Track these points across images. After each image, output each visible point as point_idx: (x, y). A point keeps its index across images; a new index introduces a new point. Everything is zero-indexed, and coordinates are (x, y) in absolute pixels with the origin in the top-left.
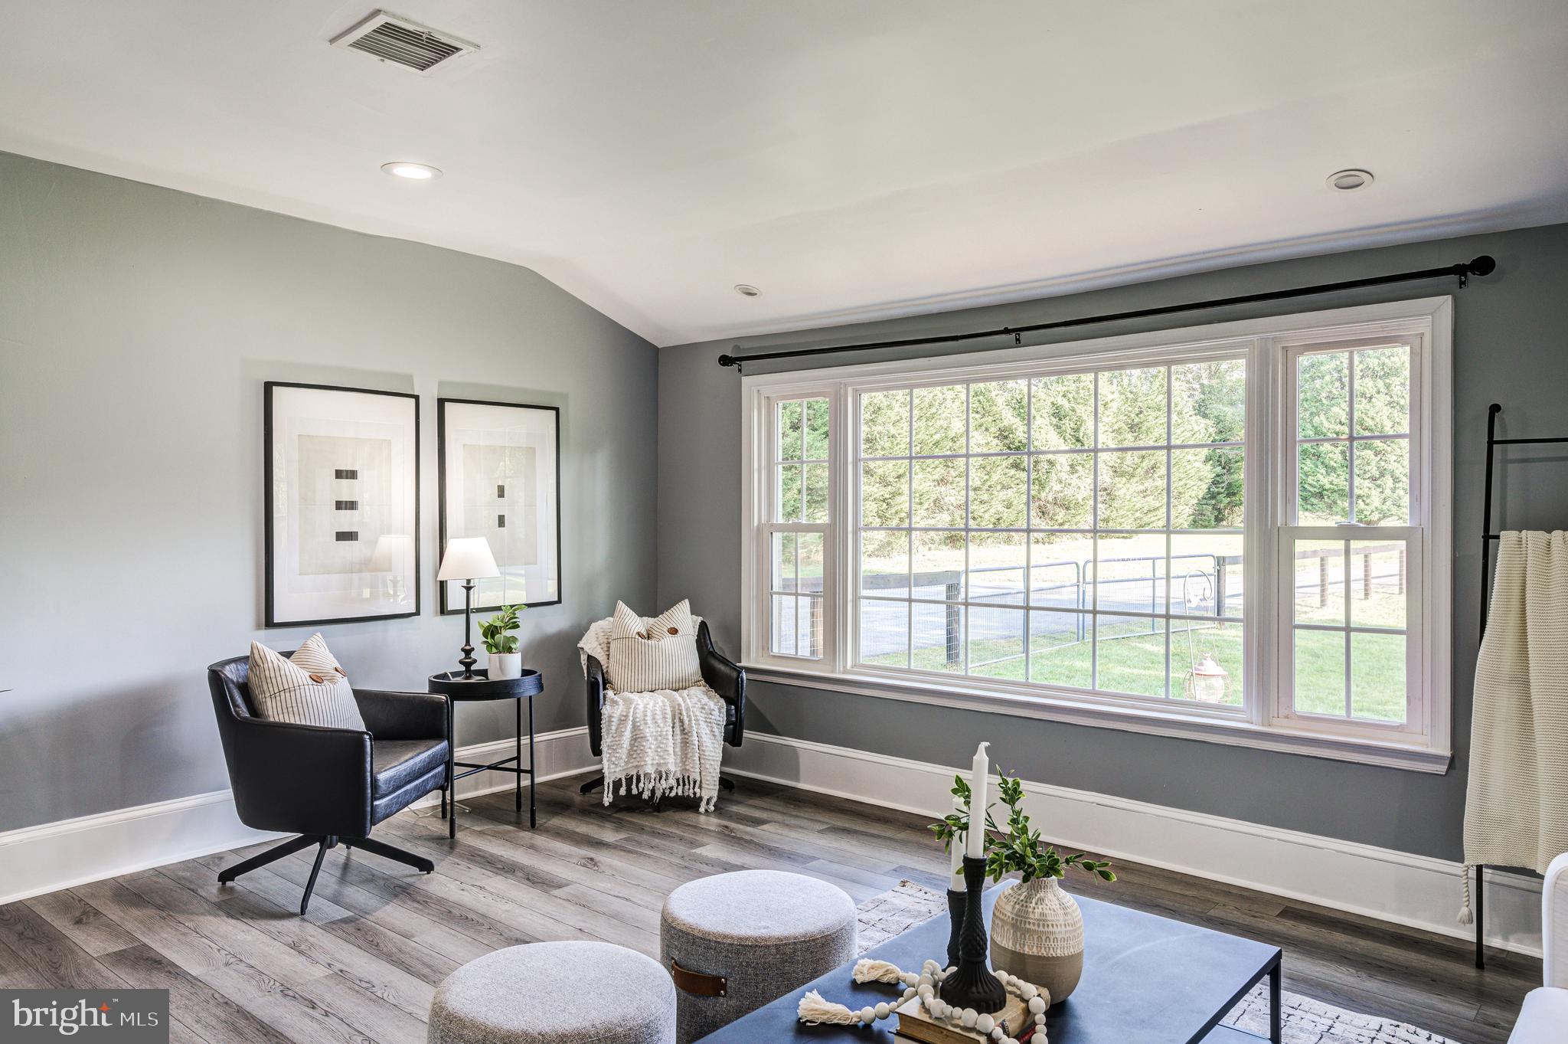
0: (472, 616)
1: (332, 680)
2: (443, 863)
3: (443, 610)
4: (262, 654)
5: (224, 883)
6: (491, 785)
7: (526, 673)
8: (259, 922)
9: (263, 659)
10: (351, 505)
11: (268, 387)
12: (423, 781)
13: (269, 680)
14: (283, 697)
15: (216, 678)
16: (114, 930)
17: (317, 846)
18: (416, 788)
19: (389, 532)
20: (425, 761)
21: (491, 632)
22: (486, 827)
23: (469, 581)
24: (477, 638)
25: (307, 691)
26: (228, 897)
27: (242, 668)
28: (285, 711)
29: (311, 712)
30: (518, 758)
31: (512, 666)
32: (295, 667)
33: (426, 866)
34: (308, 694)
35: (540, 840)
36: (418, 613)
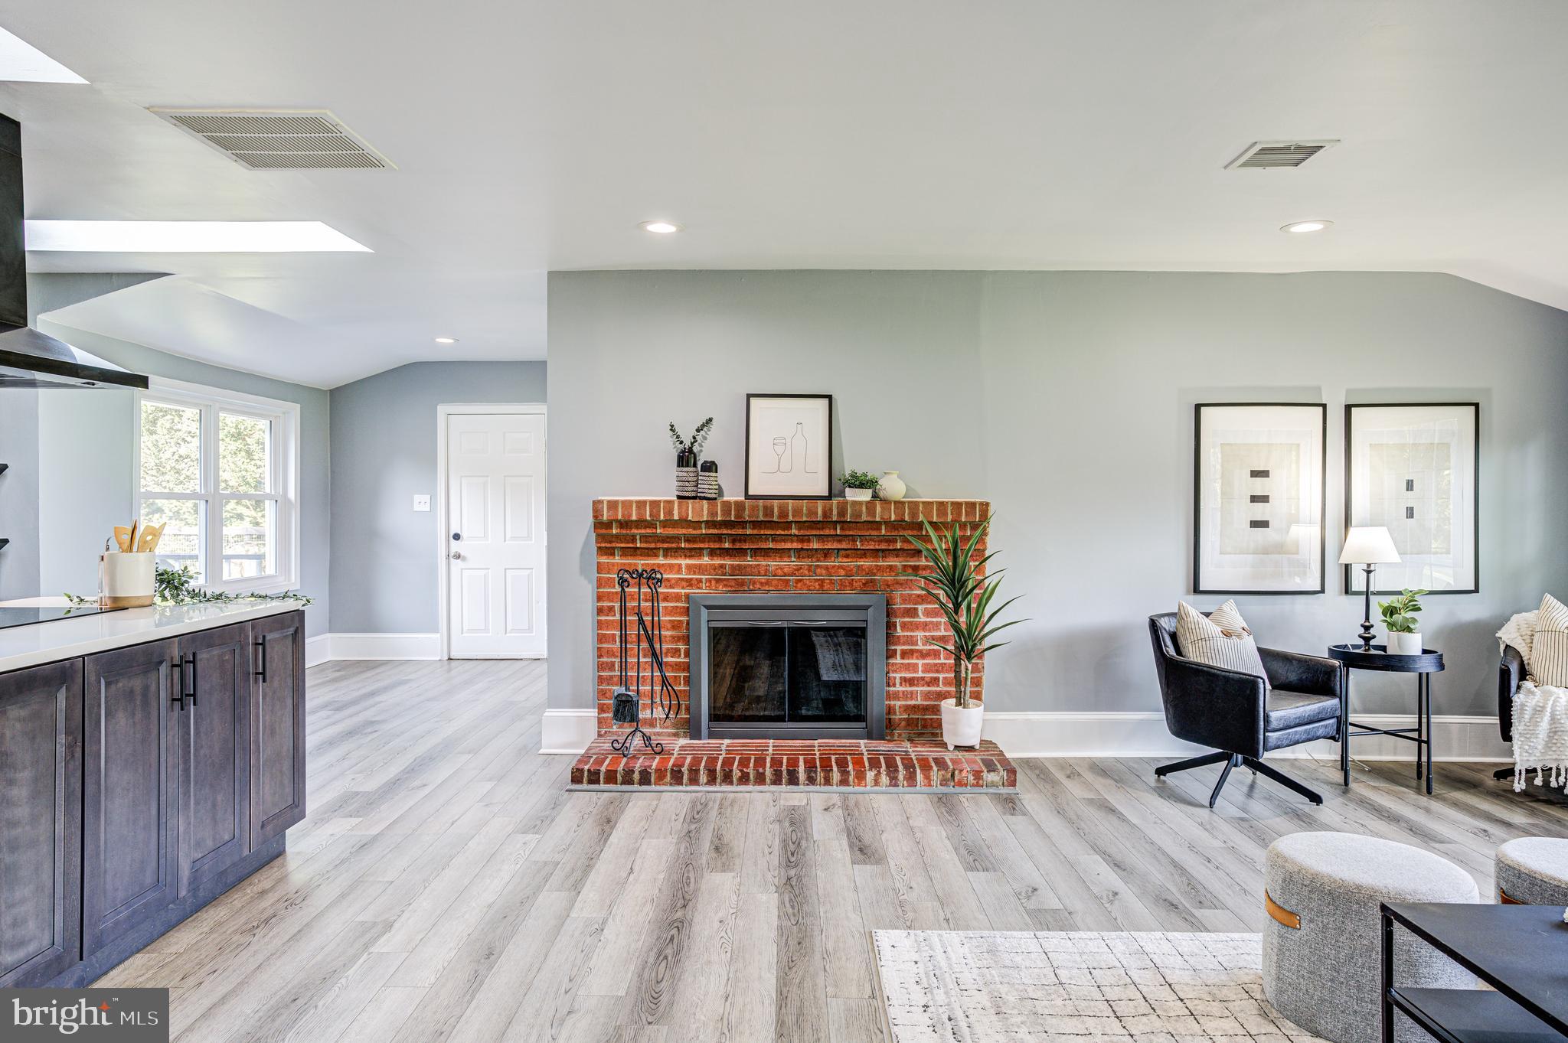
0: (1372, 598)
1: (1239, 636)
2: (1333, 801)
3: (1347, 590)
4: (1186, 610)
5: (1159, 777)
6: (1395, 754)
7: (1425, 652)
8: (1179, 804)
9: (1187, 614)
10: (1265, 499)
11: (1198, 408)
12: (1313, 728)
13: (1190, 630)
14: (1200, 644)
15: (1154, 625)
16: (1088, 786)
17: (1227, 762)
18: (1307, 732)
19: (1297, 522)
20: (1314, 711)
21: (1390, 611)
22: (1382, 785)
23: (1369, 565)
24: (1377, 617)
25: (1219, 642)
26: (1161, 785)
27: (1173, 621)
28: (1202, 655)
29: (1221, 658)
30: (1419, 730)
31: (1413, 644)
32: (1210, 622)
33: (1316, 799)
34: (1219, 644)
35: (1435, 805)
36: (1323, 591)
